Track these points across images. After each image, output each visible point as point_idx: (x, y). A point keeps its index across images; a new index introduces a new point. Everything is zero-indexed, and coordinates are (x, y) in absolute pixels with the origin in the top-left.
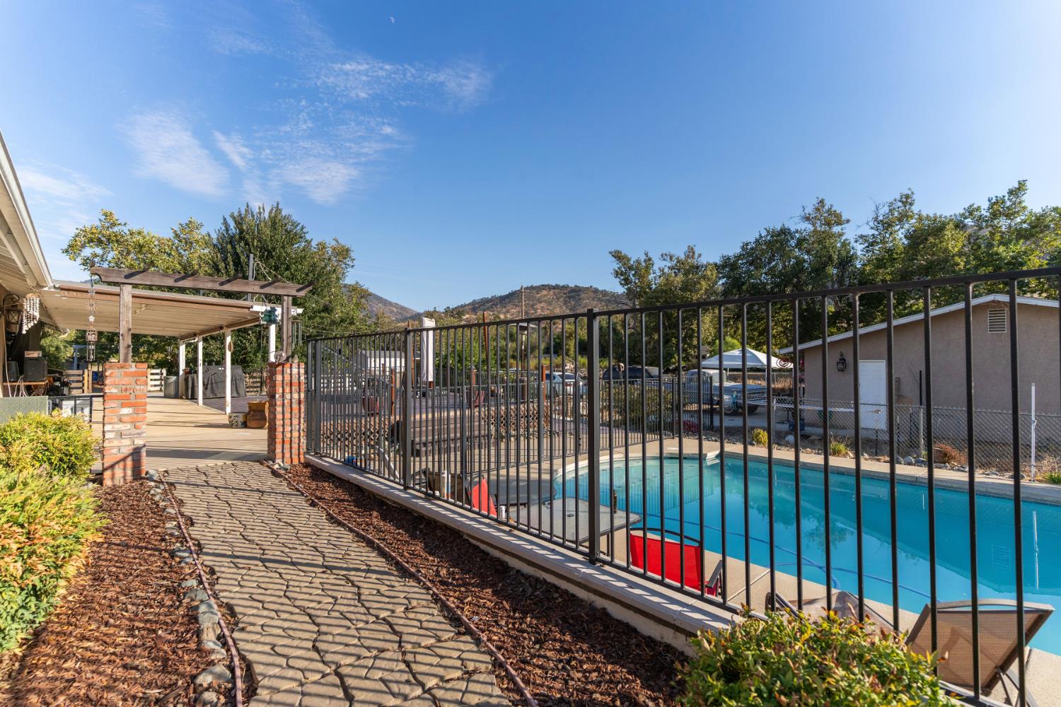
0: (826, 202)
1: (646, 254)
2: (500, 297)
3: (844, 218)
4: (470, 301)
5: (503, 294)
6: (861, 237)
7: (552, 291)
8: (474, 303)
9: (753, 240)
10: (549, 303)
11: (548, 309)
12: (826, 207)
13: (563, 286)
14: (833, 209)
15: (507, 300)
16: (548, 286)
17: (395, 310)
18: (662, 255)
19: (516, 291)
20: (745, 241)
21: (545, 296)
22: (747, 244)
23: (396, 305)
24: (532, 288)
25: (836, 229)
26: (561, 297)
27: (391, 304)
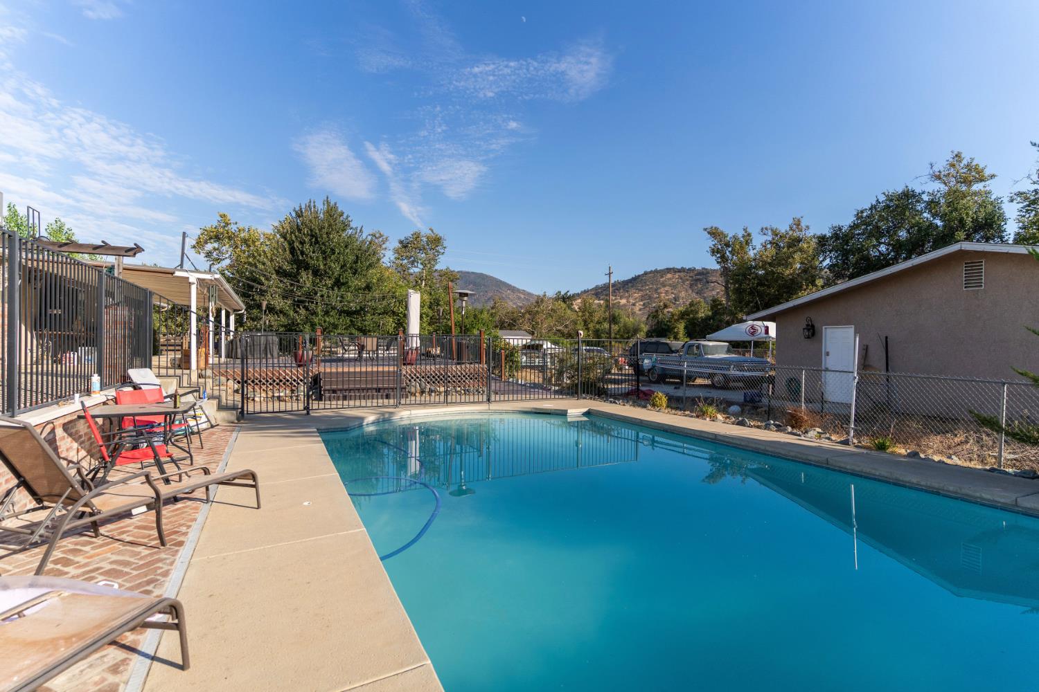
0: (963, 156)
1: (745, 230)
2: (623, 282)
3: (987, 173)
4: (593, 286)
5: (626, 279)
6: (1020, 194)
7: (677, 274)
8: (597, 288)
9: (868, 206)
10: (674, 287)
11: (672, 293)
12: (965, 162)
13: (689, 269)
14: (974, 163)
15: (630, 285)
16: (673, 269)
17: (522, 296)
18: (762, 229)
19: (639, 276)
20: (860, 209)
21: (670, 279)
22: (862, 212)
23: (524, 292)
24: (656, 271)
25: (977, 187)
26: (688, 280)
27: (518, 290)
